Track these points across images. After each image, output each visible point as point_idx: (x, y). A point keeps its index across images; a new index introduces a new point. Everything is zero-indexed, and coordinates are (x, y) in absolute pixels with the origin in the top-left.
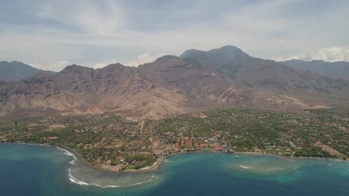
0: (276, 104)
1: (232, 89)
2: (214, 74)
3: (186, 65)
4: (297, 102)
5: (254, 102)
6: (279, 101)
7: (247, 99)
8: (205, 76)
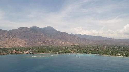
0: (62, 44)
1: (48, 40)
2: (42, 35)
3: (31, 31)
4: (69, 43)
5: (55, 43)
6: (63, 43)
7: (53, 43)
8: (38, 35)
